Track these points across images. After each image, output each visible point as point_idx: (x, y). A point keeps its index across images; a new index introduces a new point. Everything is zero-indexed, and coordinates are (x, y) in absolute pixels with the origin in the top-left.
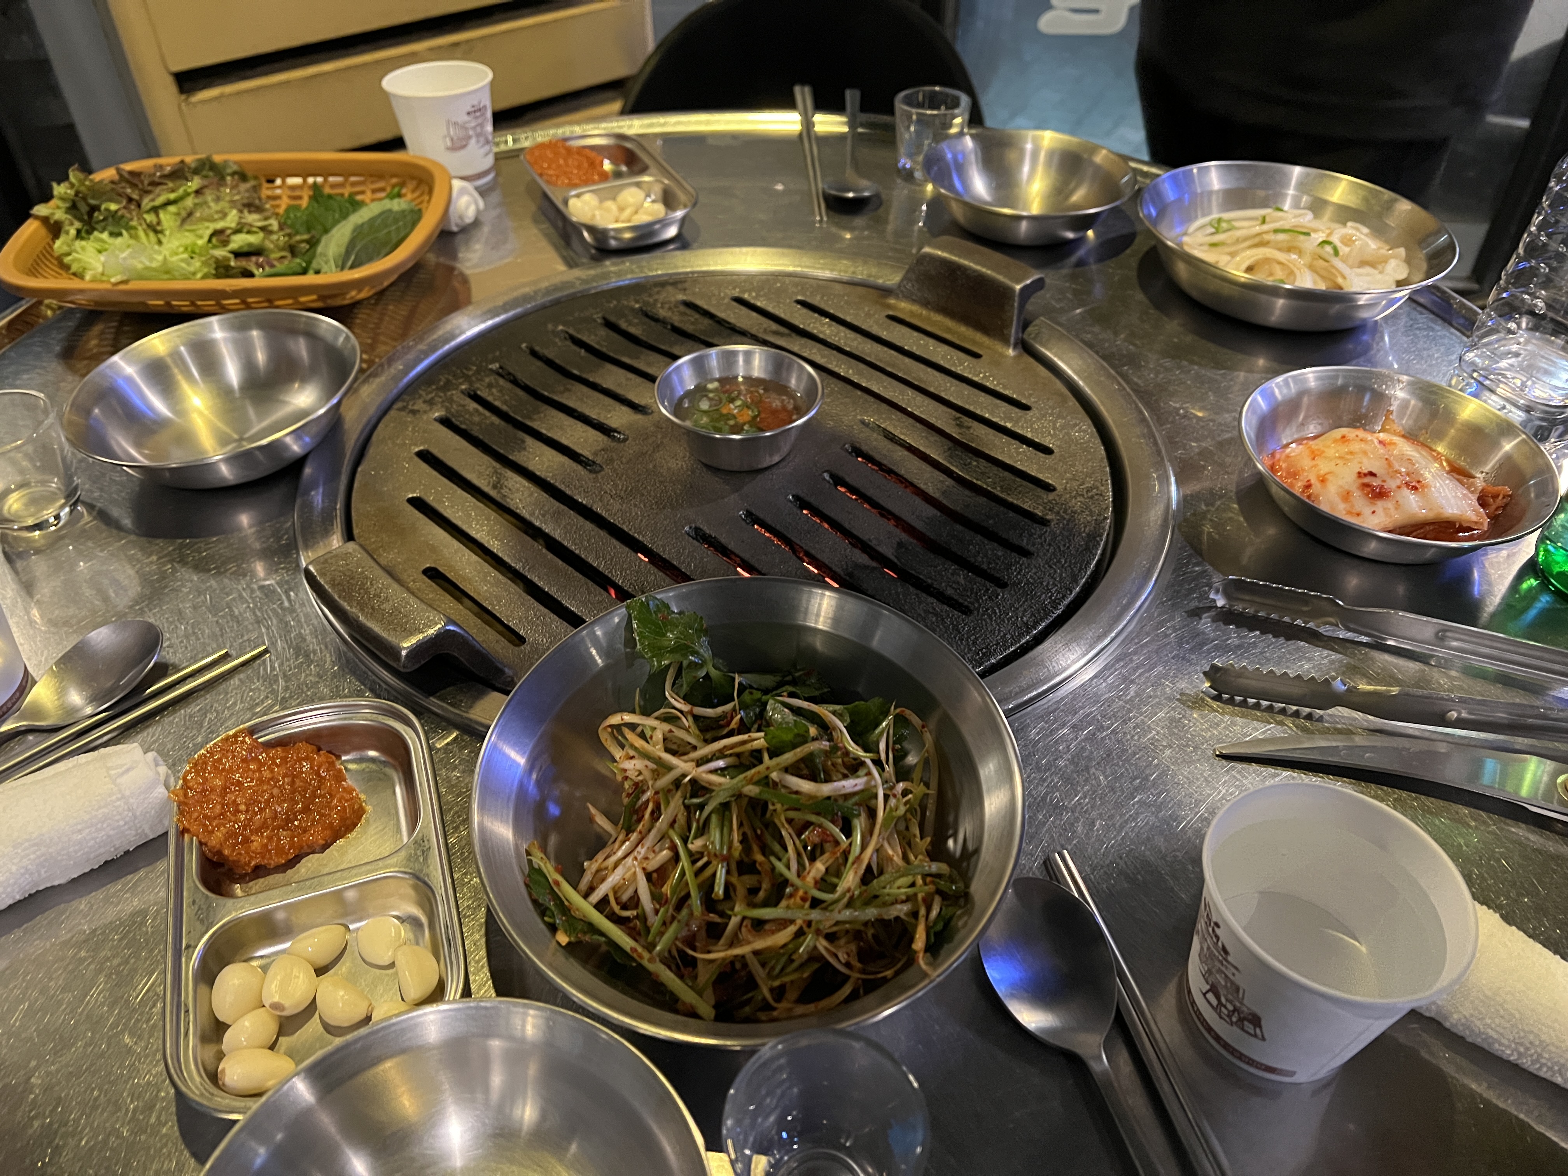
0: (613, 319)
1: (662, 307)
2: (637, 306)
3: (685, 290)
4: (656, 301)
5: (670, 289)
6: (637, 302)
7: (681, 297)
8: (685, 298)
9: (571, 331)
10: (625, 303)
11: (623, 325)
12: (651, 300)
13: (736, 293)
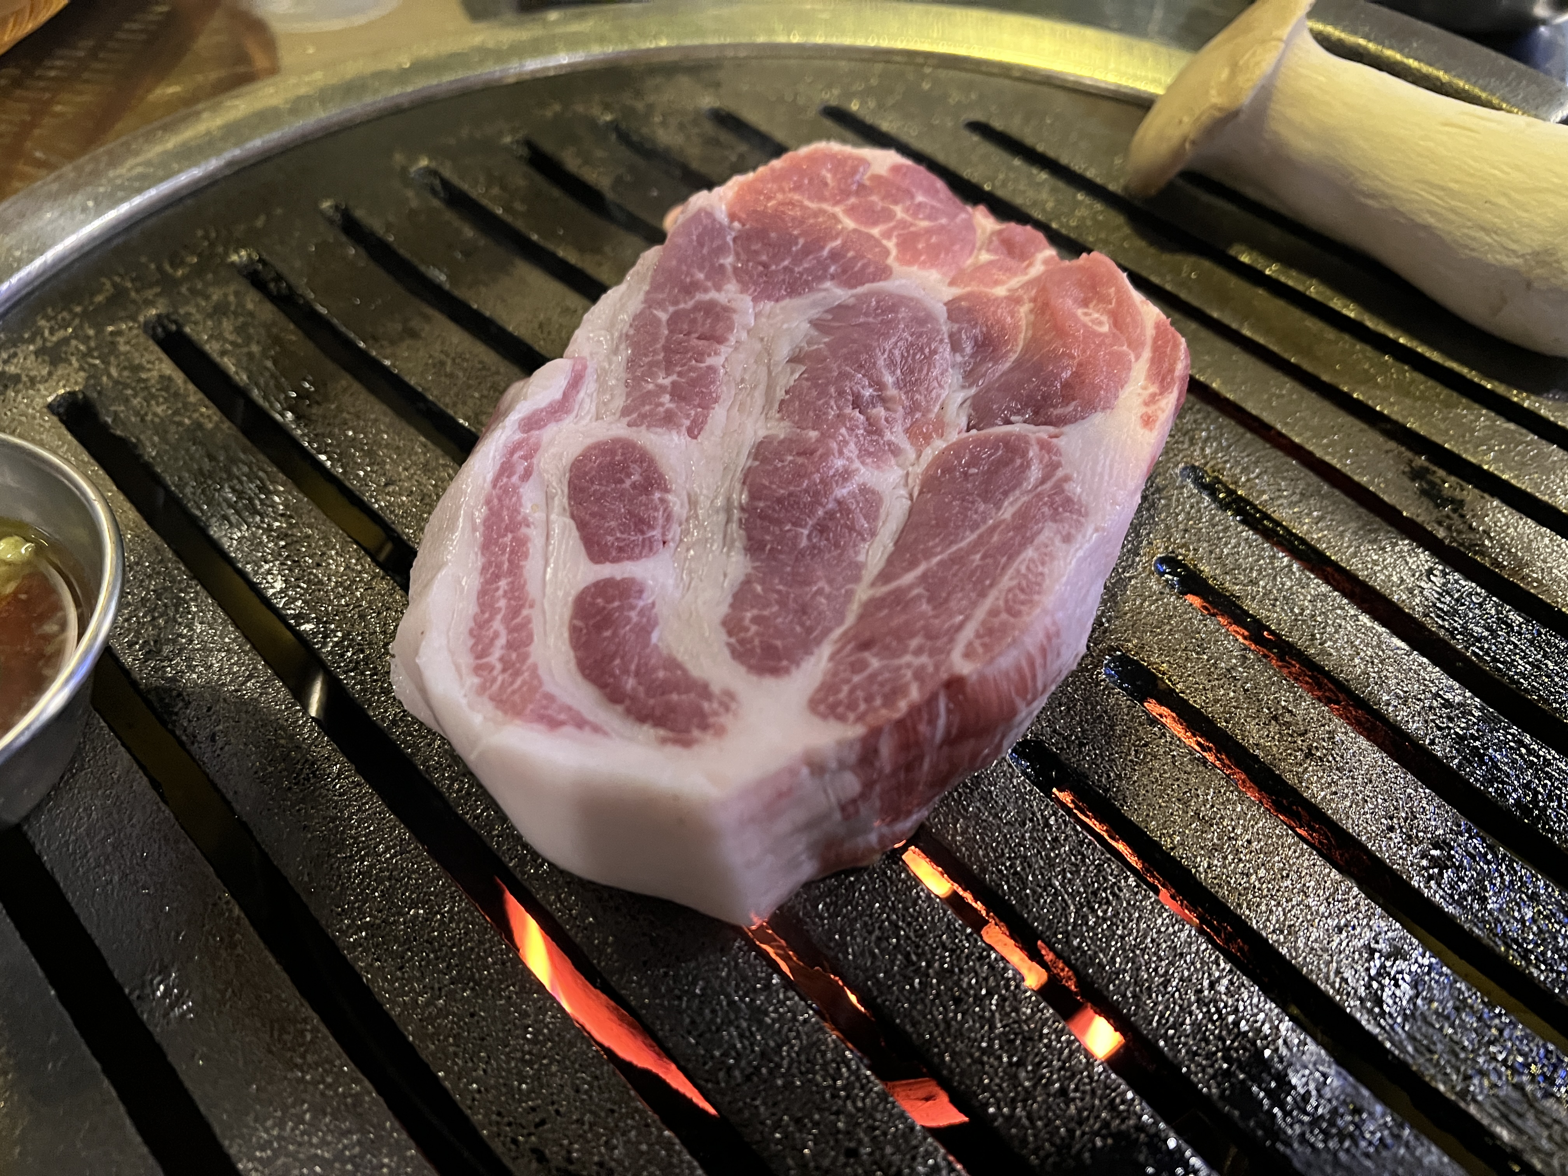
0: (548, 146)
1: (664, 124)
2: (608, 118)
3: (717, 85)
4: (650, 107)
5: (684, 81)
6: (607, 107)
7: (707, 101)
8: (717, 104)
9: (447, 172)
10: (580, 108)
11: (571, 162)
12: (640, 106)
13: (832, 97)
